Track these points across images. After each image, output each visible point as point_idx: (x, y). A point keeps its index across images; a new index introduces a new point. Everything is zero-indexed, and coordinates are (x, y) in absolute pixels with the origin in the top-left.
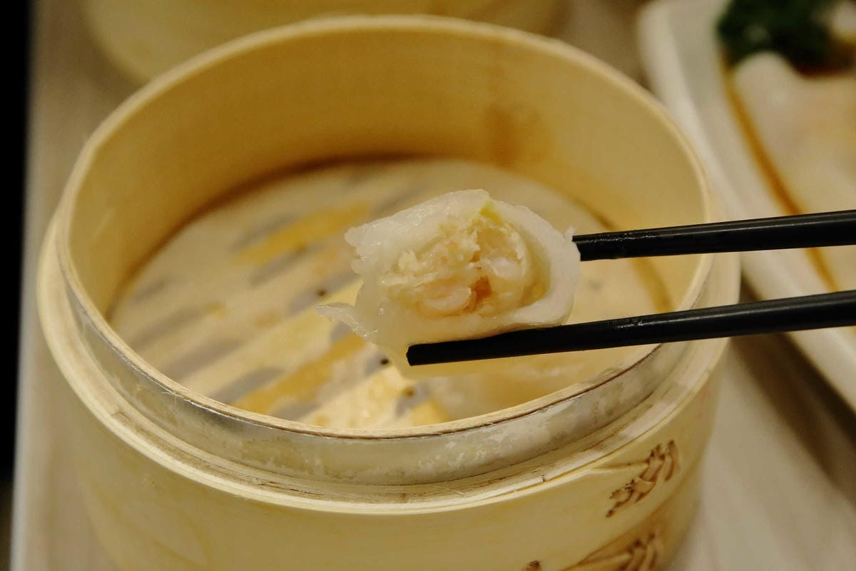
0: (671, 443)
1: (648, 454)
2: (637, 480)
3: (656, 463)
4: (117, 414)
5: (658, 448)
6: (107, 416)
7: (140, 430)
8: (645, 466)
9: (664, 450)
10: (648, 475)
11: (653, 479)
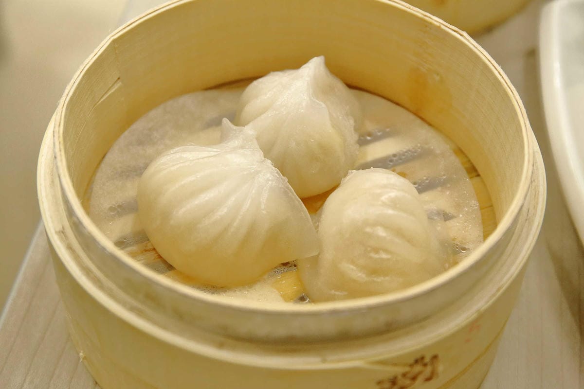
0: (435, 357)
1: (412, 361)
2: (400, 377)
3: (418, 368)
4: (59, 232)
5: (423, 358)
6: (53, 231)
7: (70, 248)
8: (407, 369)
9: (427, 360)
10: (410, 375)
11: (414, 379)
